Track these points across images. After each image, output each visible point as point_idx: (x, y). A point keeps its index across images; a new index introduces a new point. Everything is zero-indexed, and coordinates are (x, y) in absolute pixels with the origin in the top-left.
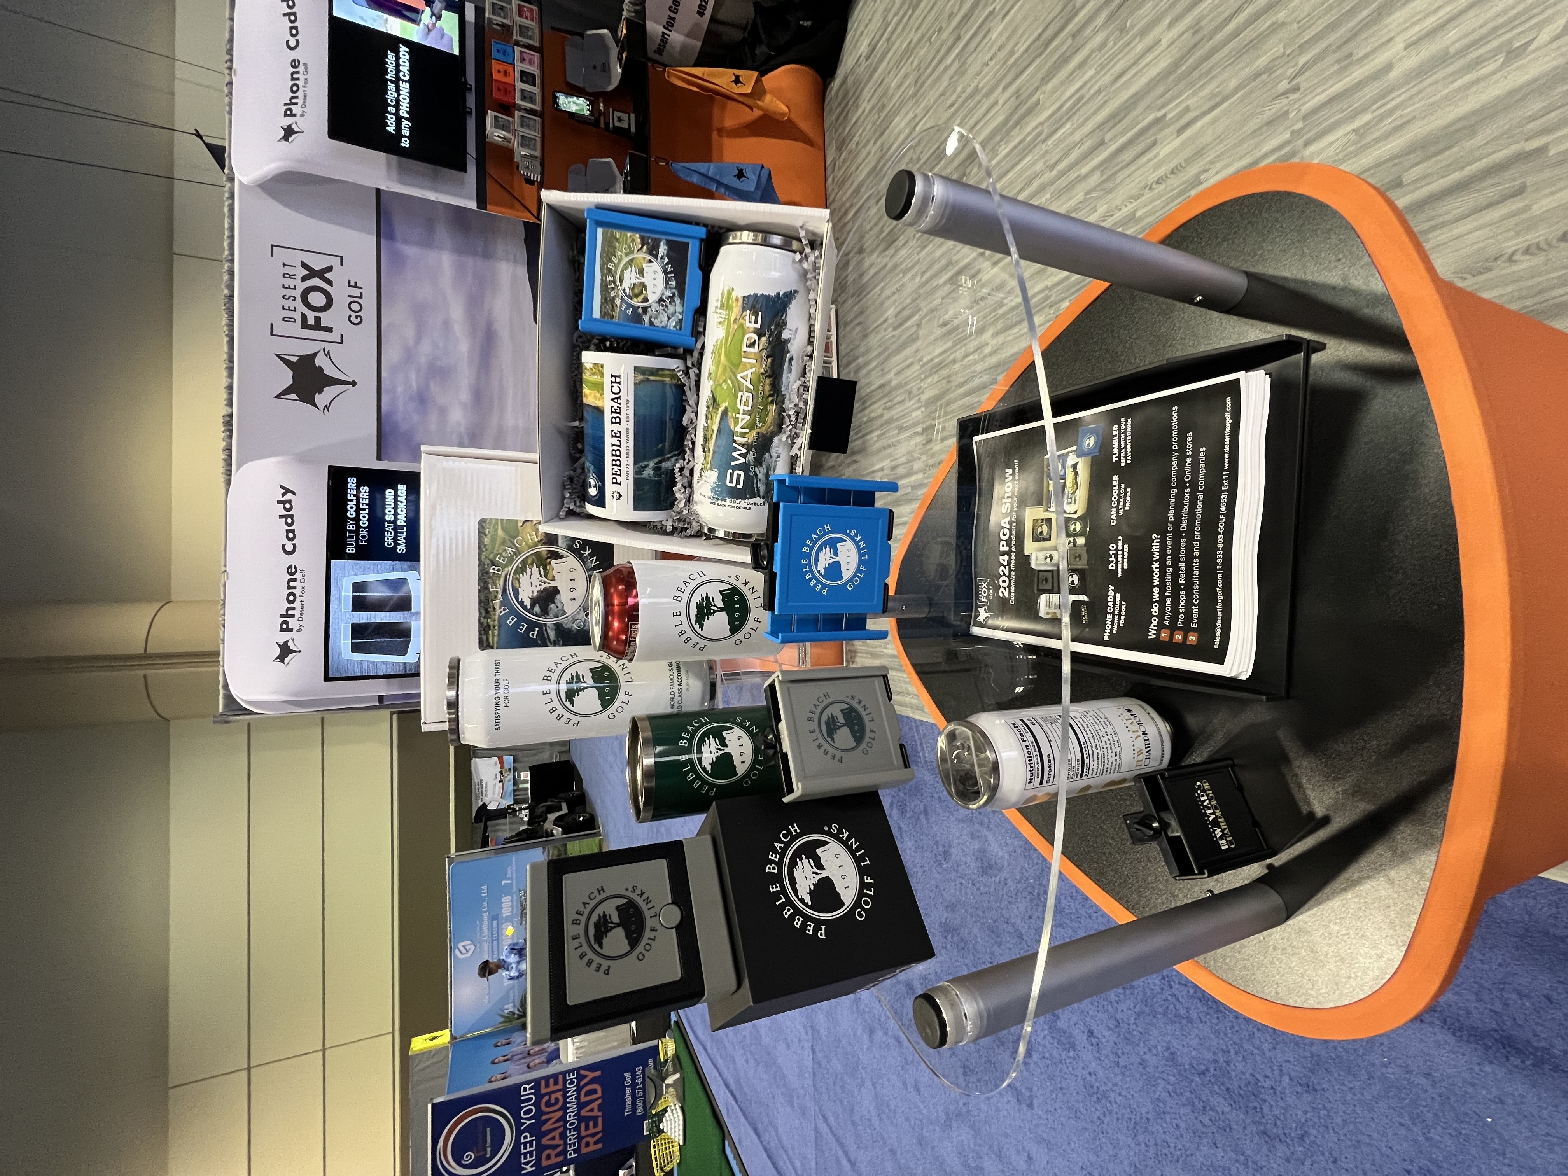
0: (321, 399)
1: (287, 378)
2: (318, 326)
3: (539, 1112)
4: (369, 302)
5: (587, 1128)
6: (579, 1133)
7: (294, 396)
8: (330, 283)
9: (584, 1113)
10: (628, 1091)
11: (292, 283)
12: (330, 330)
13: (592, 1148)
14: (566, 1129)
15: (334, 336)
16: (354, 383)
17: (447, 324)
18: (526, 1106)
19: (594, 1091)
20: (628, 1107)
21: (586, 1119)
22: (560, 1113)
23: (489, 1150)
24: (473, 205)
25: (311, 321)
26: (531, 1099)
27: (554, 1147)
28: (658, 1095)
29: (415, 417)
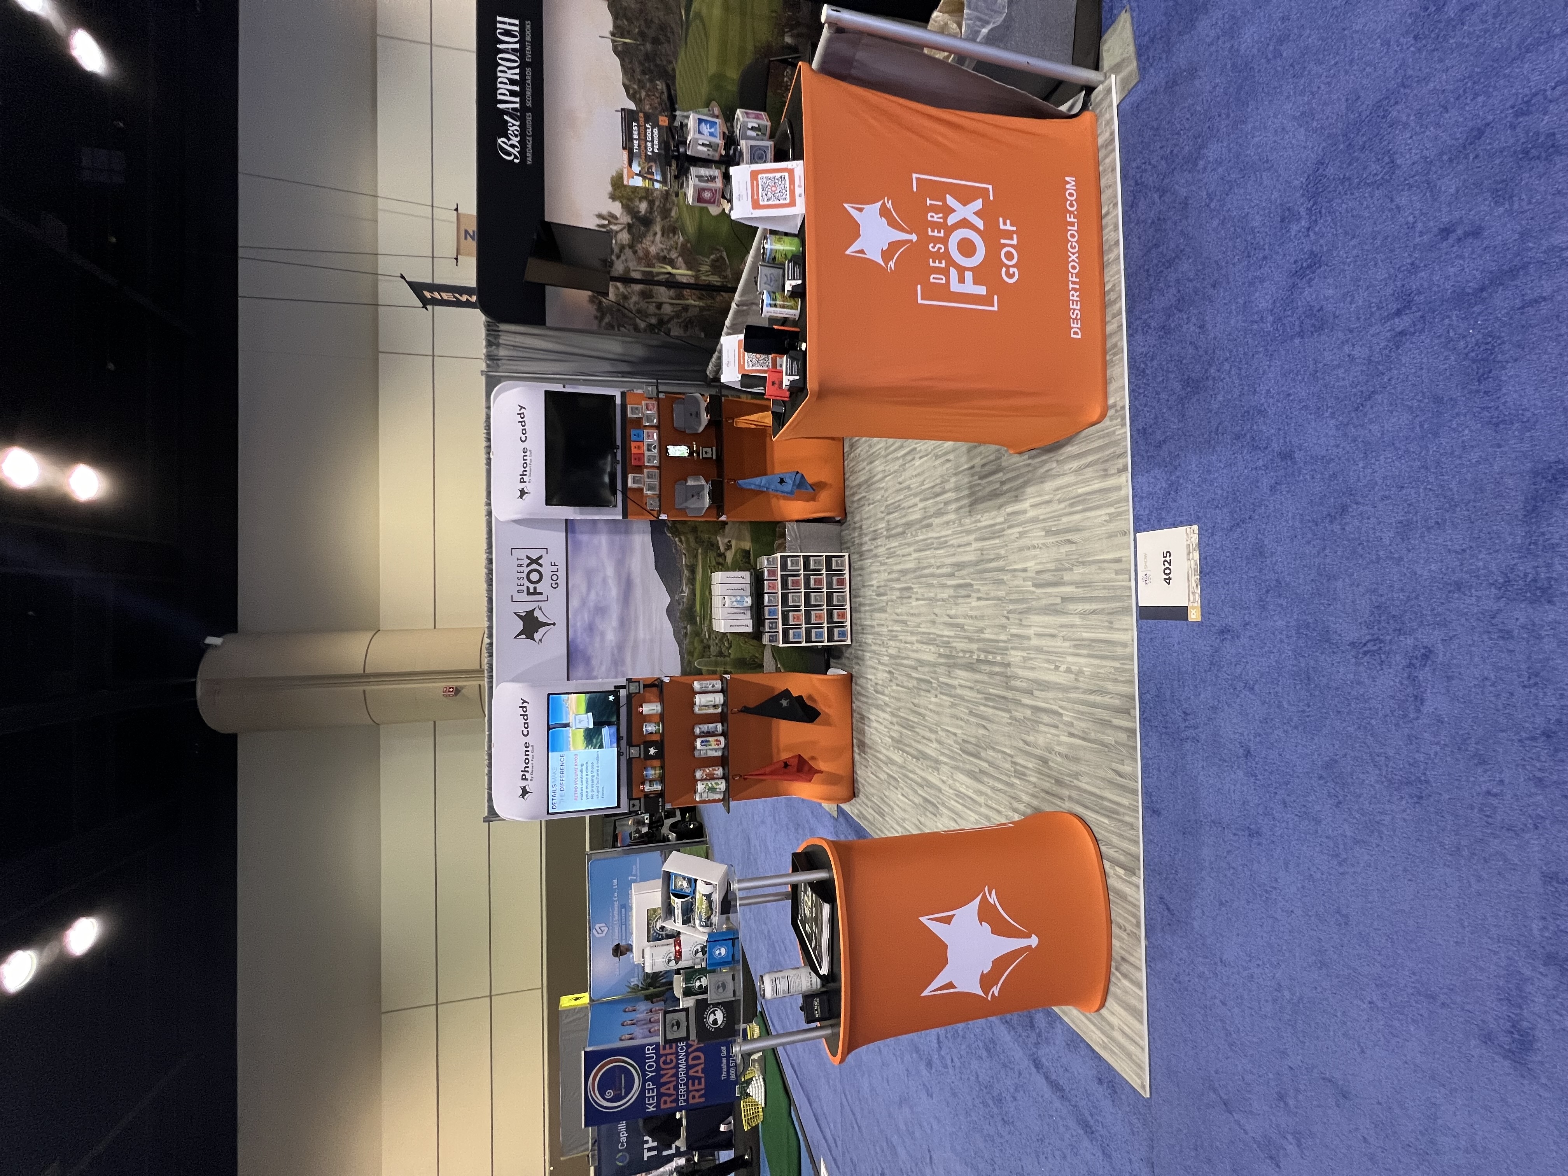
0: (537, 636)
1: (519, 625)
2: (535, 593)
3: (658, 1069)
4: (562, 574)
5: (693, 1085)
6: (688, 1088)
7: (524, 636)
8: (541, 565)
9: (691, 1073)
10: (724, 1060)
11: (521, 569)
12: (541, 594)
13: (697, 1100)
14: (678, 1082)
15: (543, 597)
16: (554, 624)
17: (604, 580)
18: (650, 1062)
19: (698, 1058)
20: (724, 1074)
21: (693, 1078)
22: (674, 1071)
23: (623, 1091)
24: (620, 518)
25: (532, 591)
26: (652, 1057)
27: (670, 1095)
28: (746, 1067)
29: (587, 640)
